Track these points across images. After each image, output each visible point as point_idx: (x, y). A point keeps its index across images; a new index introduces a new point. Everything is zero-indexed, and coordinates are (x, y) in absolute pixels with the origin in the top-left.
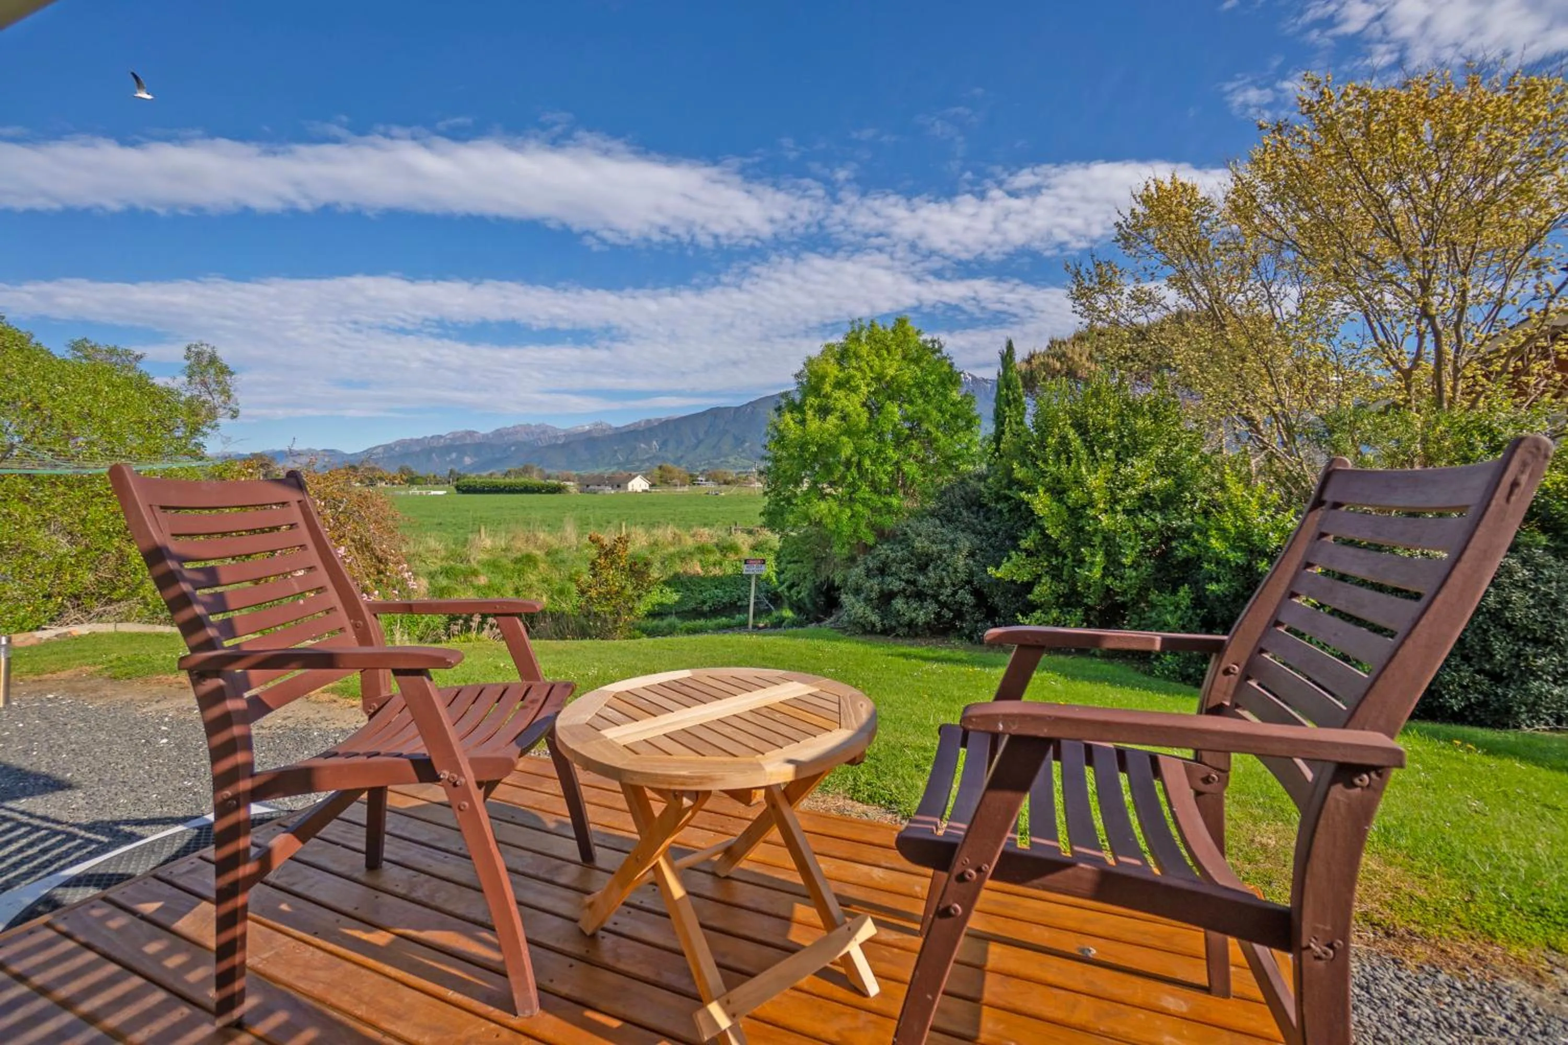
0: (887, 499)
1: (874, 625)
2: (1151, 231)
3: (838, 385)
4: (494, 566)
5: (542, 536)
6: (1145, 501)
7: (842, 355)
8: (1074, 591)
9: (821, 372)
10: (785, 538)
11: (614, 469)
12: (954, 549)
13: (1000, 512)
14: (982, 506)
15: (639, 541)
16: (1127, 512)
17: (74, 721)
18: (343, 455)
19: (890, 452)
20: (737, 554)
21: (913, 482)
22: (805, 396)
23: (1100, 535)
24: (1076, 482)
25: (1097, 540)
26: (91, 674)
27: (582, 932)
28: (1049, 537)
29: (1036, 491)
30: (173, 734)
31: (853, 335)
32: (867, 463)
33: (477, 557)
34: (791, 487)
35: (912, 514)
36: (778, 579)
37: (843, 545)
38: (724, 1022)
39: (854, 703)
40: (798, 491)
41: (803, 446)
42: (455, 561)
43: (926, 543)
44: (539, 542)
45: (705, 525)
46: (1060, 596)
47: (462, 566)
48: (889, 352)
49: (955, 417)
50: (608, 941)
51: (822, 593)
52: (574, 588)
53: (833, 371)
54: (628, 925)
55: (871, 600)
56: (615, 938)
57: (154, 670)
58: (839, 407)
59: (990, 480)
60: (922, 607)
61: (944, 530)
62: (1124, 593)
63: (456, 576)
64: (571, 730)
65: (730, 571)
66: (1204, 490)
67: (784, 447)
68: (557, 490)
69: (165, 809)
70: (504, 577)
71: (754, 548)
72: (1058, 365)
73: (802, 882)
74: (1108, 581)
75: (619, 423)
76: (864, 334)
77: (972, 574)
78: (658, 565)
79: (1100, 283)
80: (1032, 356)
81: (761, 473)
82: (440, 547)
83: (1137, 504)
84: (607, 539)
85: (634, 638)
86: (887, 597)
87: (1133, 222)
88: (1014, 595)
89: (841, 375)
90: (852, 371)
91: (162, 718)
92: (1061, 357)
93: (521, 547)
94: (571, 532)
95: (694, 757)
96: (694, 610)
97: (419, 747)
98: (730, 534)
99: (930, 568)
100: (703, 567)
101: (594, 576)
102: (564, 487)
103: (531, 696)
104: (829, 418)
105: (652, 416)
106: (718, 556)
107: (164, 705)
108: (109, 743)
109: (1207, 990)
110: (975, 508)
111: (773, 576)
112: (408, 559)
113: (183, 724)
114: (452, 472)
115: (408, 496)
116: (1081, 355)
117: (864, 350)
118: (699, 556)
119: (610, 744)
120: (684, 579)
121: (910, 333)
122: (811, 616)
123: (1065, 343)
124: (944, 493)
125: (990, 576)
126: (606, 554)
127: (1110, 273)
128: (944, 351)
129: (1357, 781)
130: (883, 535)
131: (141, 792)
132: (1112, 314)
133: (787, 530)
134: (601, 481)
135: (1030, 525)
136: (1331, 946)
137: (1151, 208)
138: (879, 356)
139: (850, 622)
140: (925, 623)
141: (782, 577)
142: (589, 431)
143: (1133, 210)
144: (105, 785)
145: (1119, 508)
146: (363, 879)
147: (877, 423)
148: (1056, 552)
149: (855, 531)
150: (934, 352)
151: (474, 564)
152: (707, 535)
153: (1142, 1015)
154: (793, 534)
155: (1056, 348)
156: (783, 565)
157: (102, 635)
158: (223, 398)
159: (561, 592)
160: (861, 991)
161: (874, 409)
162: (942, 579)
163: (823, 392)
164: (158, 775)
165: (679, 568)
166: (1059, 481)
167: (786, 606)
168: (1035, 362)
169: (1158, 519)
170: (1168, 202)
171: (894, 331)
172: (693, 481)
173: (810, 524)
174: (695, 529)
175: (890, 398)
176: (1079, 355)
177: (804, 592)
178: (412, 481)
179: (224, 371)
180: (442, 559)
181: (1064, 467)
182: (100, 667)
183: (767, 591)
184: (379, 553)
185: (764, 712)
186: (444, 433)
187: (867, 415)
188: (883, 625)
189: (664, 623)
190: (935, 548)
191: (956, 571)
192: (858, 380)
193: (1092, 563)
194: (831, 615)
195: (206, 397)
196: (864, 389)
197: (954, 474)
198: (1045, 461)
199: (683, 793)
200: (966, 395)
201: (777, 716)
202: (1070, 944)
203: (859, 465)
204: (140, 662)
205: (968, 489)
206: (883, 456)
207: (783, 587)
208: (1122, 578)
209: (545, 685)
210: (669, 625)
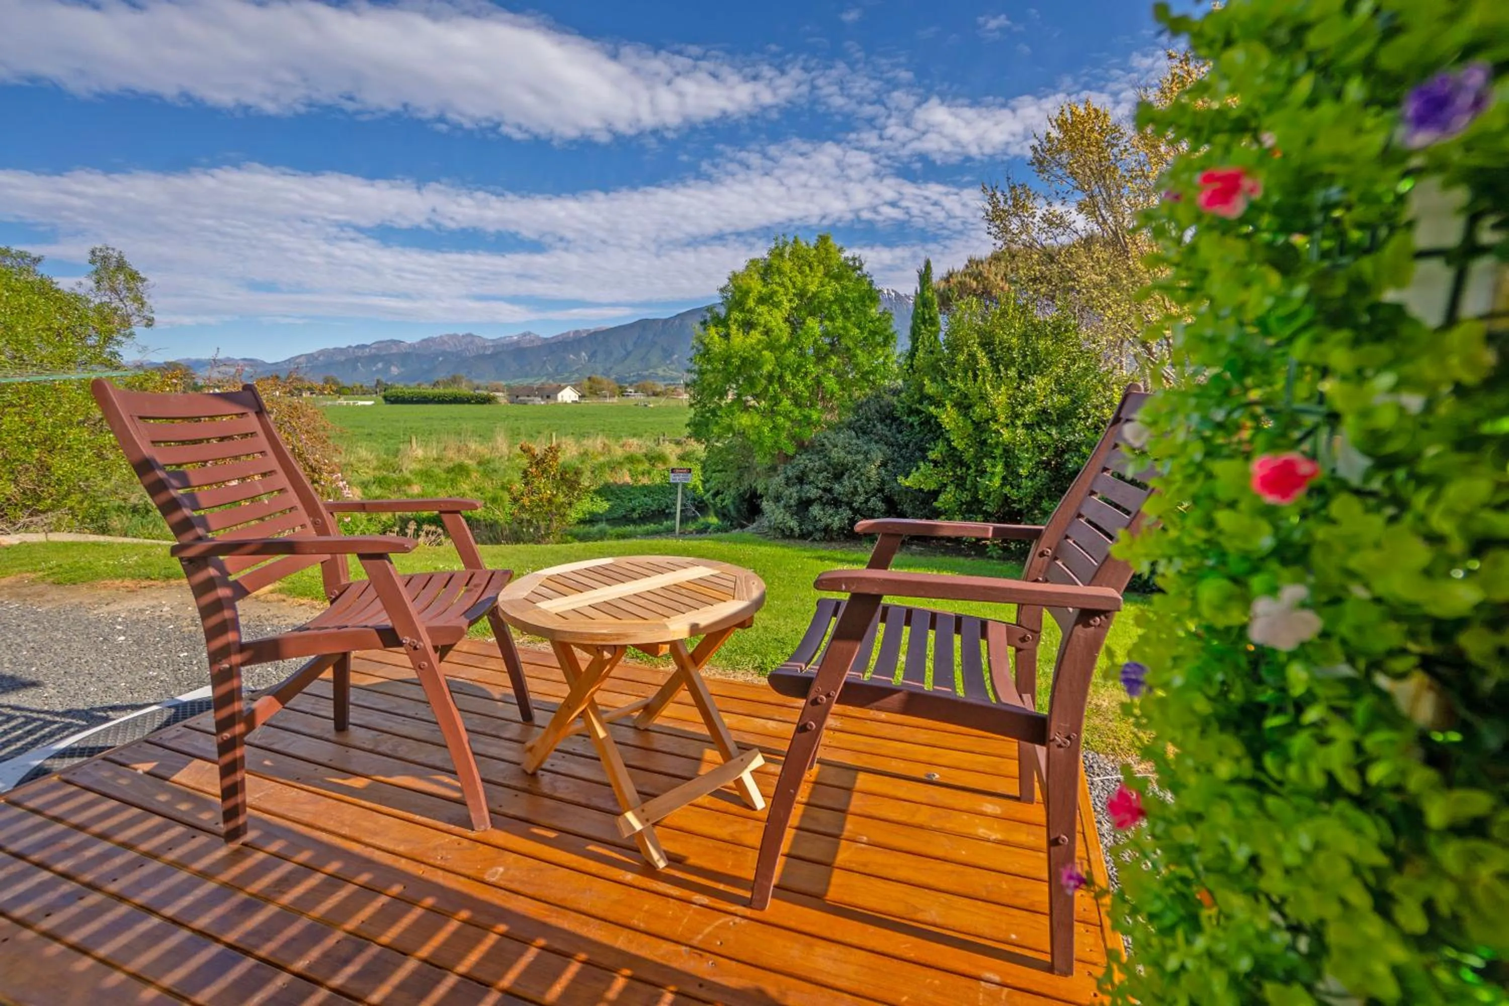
0: (806, 411)
1: (792, 530)
2: (1064, 155)
3: (762, 300)
4: (426, 475)
5: (473, 446)
6: (1043, 417)
7: (766, 270)
8: (975, 500)
9: (745, 287)
10: (710, 449)
11: (544, 380)
12: (867, 460)
13: (912, 425)
14: (895, 419)
15: (569, 452)
16: (1026, 426)
17: (27, 623)
18: (263, 364)
19: (810, 367)
20: (664, 463)
21: (832, 396)
22: (729, 311)
23: (1001, 447)
24: (981, 398)
25: (998, 452)
26: (33, 580)
27: (525, 772)
28: (955, 449)
29: (944, 405)
30: (129, 632)
31: (777, 251)
32: (788, 378)
33: (409, 466)
34: (716, 399)
35: (830, 426)
36: (704, 487)
37: (765, 455)
38: (638, 826)
39: (747, 581)
40: (723, 403)
41: (727, 361)
42: (387, 470)
43: (842, 454)
44: (471, 453)
45: (634, 435)
46: (962, 504)
47: (394, 476)
48: (811, 268)
49: (873, 333)
50: (546, 779)
51: (745, 500)
52: (506, 497)
53: (757, 286)
54: (563, 765)
55: (791, 506)
56: (553, 775)
57: (97, 575)
58: (763, 322)
59: (903, 395)
60: (837, 513)
61: (859, 442)
62: (1020, 501)
63: (389, 485)
64: (511, 603)
65: (658, 480)
66: (1096, 407)
67: (709, 361)
68: (486, 400)
69: (136, 695)
70: (437, 486)
71: (682, 458)
72: (974, 284)
73: (708, 733)
74: (1007, 490)
75: (548, 333)
76: (788, 249)
77: (883, 482)
78: (588, 474)
79: (1014, 206)
80: (950, 275)
81: (687, 385)
82: (370, 457)
83: (1036, 419)
84: (538, 449)
85: (566, 542)
86: (805, 504)
87: (1048, 146)
88: (921, 503)
89: (764, 290)
90: (775, 287)
91: (115, 619)
92: (977, 277)
93: (453, 457)
94: (502, 443)
95: (612, 620)
96: (624, 516)
97: (384, 620)
98: (659, 444)
99: (845, 477)
100: (632, 476)
101: (526, 484)
102: (494, 398)
103: (474, 582)
104: (752, 332)
105: (581, 327)
106: (646, 466)
107: (114, 607)
108: (68, 641)
109: (1017, 799)
110: (888, 421)
111: (699, 483)
112: (342, 468)
113: (137, 623)
114: (378, 382)
115: (334, 406)
116: (996, 275)
117: (787, 266)
118: (628, 466)
119: (545, 613)
120: (614, 488)
121: (832, 250)
122: (735, 523)
123: (982, 262)
124: (860, 406)
125: (900, 485)
126: (537, 463)
127: (1024, 196)
128: (865, 269)
129: (1092, 622)
130: (802, 446)
131: (109, 683)
132: (1024, 237)
133: (713, 441)
134: (531, 392)
135: (938, 438)
136: (1068, 738)
137: (1066, 132)
138: (801, 272)
139: (770, 527)
140: (840, 528)
141: (707, 485)
142: (518, 342)
143: (1048, 134)
144: (72, 676)
145: (1019, 423)
146: (333, 738)
147: (798, 338)
148: (961, 463)
149: (776, 442)
150: (855, 269)
151: (407, 474)
152: (637, 446)
153: (965, 817)
154: (719, 444)
155: (974, 267)
156: (708, 474)
157: (34, 544)
158: (136, 305)
159: (494, 500)
160: (751, 806)
161: (795, 324)
162: (855, 488)
163: (747, 307)
164: (123, 667)
165: (609, 478)
166: (966, 396)
167: (712, 513)
168: (954, 281)
169: (1054, 432)
170: (1080, 127)
171: (816, 248)
172: (623, 393)
173: (734, 435)
174: (624, 440)
175: (812, 314)
176: (994, 276)
177: (728, 500)
178: (341, 391)
179: (134, 276)
180: (374, 469)
181: (970, 383)
182: (41, 574)
183: (694, 499)
184: (312, 462)
185: (673, 588)
186: (368, 342)
187: (789, 330)
188: (801, 530)
189: (595, 529)
190: (849, 458)
191: (869, 480)
192: (781, 297)
193: (993, 474)
194: (754, 521)
195: (116, 303)
196: (787, 305)
197: (871, 388)
198: (954, 377)
199: (604, 647)
200: (884, 313)
201: (684, 591)
202: (920, 771)
203: (781, 377)
204: (80, 567)
205: (882, 403)
206: (803, 370)
207: (708, 495)
208: (1019, 487)
209: (487, 572)
210: (600, 531)
